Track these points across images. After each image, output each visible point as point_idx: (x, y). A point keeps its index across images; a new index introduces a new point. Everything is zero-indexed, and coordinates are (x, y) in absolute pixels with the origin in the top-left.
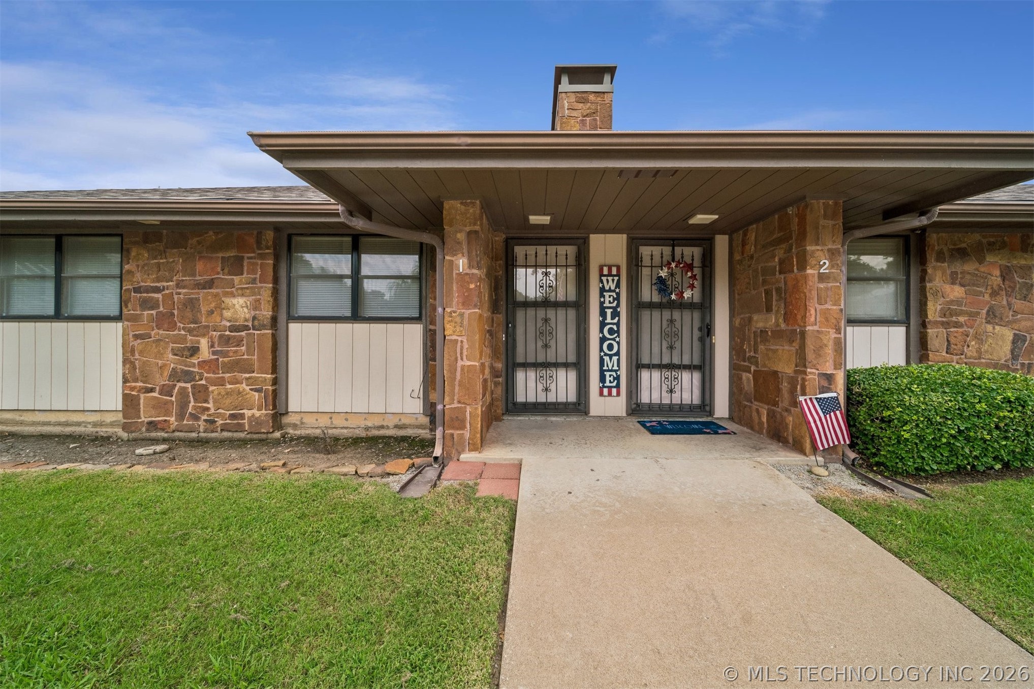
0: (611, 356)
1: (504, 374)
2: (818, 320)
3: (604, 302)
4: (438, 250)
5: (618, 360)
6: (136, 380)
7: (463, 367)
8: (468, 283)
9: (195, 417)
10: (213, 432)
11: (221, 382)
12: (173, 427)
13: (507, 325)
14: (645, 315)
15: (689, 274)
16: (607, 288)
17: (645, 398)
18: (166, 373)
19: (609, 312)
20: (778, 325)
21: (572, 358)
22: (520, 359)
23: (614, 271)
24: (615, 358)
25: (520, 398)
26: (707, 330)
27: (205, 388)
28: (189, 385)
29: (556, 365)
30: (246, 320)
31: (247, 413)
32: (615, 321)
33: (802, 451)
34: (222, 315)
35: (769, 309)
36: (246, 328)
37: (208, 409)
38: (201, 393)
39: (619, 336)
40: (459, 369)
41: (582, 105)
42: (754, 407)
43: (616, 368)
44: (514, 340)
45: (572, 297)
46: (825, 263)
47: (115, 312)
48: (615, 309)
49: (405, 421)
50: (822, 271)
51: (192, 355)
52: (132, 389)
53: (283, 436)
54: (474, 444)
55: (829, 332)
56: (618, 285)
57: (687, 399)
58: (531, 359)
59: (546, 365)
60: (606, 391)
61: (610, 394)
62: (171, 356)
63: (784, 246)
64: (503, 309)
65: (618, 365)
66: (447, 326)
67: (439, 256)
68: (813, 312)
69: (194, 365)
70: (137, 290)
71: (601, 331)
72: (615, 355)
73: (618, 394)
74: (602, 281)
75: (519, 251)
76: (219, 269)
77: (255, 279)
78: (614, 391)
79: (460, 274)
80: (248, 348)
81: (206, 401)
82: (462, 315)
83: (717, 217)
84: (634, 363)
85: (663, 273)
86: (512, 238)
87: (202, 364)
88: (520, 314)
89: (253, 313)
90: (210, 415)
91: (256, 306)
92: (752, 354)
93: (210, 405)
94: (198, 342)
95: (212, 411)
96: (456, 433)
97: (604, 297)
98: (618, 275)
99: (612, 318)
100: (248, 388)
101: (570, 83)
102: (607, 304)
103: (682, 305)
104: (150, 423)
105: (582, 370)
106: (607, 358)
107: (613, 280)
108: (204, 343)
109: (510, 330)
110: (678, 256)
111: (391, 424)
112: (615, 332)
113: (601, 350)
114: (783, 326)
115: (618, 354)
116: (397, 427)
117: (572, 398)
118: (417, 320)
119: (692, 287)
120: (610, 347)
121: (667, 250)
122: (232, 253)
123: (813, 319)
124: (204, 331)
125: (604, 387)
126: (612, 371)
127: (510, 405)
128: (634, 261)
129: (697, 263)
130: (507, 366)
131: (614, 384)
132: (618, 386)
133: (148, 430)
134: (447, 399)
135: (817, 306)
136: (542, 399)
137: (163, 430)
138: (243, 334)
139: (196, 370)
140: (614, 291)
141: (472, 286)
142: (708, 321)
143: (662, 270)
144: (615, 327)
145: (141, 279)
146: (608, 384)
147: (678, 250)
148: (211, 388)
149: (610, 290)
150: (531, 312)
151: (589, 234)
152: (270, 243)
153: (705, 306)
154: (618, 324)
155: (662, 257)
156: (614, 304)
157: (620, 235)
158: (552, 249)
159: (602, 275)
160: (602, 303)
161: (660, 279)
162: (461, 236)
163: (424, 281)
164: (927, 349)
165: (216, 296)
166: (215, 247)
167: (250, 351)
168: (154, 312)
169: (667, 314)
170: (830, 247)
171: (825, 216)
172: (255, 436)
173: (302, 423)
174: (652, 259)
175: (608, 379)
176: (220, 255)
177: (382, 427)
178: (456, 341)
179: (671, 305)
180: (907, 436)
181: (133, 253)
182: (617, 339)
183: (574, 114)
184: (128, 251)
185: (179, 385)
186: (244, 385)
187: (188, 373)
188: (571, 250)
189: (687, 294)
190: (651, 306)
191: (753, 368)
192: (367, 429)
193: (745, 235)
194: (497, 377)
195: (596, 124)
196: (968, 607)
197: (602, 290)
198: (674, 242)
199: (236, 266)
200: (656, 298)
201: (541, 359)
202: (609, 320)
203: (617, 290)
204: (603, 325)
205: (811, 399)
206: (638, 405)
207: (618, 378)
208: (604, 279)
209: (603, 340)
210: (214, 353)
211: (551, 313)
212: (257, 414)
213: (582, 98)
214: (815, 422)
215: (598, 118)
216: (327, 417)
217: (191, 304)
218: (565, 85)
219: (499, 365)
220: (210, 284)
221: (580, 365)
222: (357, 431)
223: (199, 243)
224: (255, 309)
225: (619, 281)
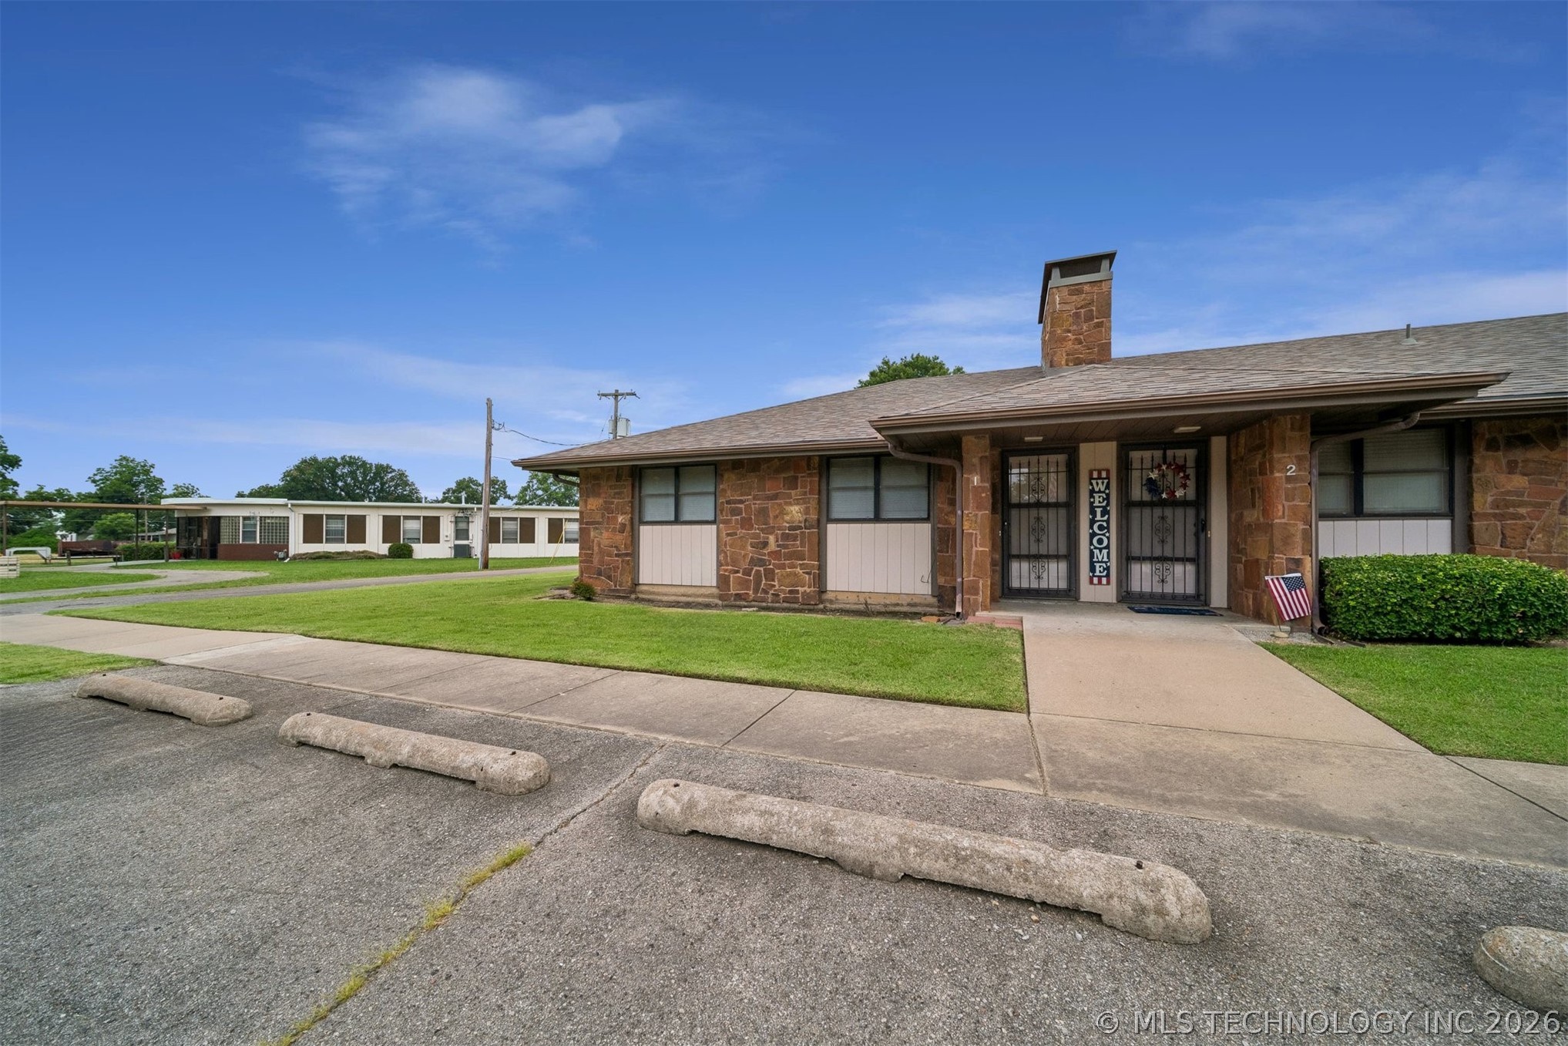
0: (1101, 550)
1: (1000, 564)
2: (1286, 514)
3: (1094, 502)
4: (957, 471)
5: (1108, 553)
6: (727, 565)
7: (977, 552)
8: (981, 493)
9: (765, 592)
10: (777, 602)
11: (783, 567)
12: (751, 598)
13: (1003, 524)
14: (1135, 513)
15: (1182, 475)
16: (1097, 489)
17: (1135, 587)
18: (748, 560)
19: (1099, 511)
20: (1259, 520)
21: (1063, 550)
22: (1014, 551)
23: (1104, 475)
24: (1105, 552)
25: (1015, 584)
26: (1203, 526)
27: (772, 571)
28: (762, 569)
29: (1048, 557)
30: (800, 522)
31: (801, 589)
32: (1106, 518)
33: (1271, 622)
34: (783, 519)
35: (1254, 506)
36: (800, 528)
37: (774, 586)
38: (770, 575)
39: (1108, 532)
40: (974, 553)
41: (1075, 297)
42: (1244, 593)
43: (1105, 559)
44: (1009, 537)
45: (1063, 498)
46: (1291, 468)
47: (711, 518)
48: (1104, 508)
49: (916, 600)
50: (1288, 474)
51: (764, 548)
52: (726, 570)
53: (825, 607)
54: (985, 606)
55: (1297, 524)
56: (1108, 487)
57: (1179, 590)
58: (1024, 552)
59: (1038, 557)
60: (1095, 580)
61: (1100, 582)
62: (750, 548)
63: (1261, 452)
64: (1000, 510)
65: (1108, 557)
66: (965, 523)
67: (958, 475)
68: (1280, 507)
69: (765, 555)
70: (728, 502)
71: (1091, 527)
72: (1105, 548)
73: (1108, 583)
74: (1091, 484)
75: (1012, 460)
76: (782, 485)
77: (806, 492)
78: (1104, 580)
79: (974, 487)
80: (801, 543)
81: (773, 580)
82: (976, 515)
83: (1199, 428)
84: (1124, 556)
85: (1153, 476)
86: (1007, 451)
87: (770, 554)
88: (1014, 513)
89: (804, 517)
90: (775, 590)
91: (807, 511)
92: (1243, 546)
93: (776, 583)
94: (768, 538)
95: (777, 587)
96: (972, 597)
97: (1094, 497)
98: (1108, 478)
99: (1102, 516)
100: (801, 572)
101: (1062, 277)
102: (1096, 504)
103: (1174, 503)
104: (736, 595)
105: (1073, 561)
106: (1096, 552)
107: (1103, 483)
108: (772, 539)
109: (1006, 528)
110: (1169, 459)
111: (904, 603)
112: (1105, 528)
113: (1091, 543)
114: (1262, 520)
115: (1108, 547)
116: (909, 605)
117: (1063, 585)
118: (927, 520)
119: (1184, 486)
120: (1100, 541)
121: (1158, 454)
122: (792, 473)
123: (1280, 513)
124: (770, 530)
125: (1094, 576)
126: (1102, 562)
127: (1006, 590)
128: (1124, 466)
129: (1191, 463)
130: (1003, 557)
131: (1104, 574)
132: (1108, 576)
133: (735, 600)
134: (965, 574)
135: (1284, 502)
136: (1034, 585)
137: (745, 600)
138: (798, 532)
139: (766, 558)
140: (1104, 492)
141: (983, 495)
142: (1202, 516)
143: (1152, 471)
144: (1105, 524)
145: (731, 495)
146: (1097, 573)
147: (1170, 453)
148: (776, 571)
149: (1100, 492)
150: (1024, 512)
151: (1079, 443)
152: (817, 465)
153: (1201, 502)
154: (1108, 521)
155: (1153, 460)
156: (1104, 504)
157: (1111, 443)
158: (1043, 458)
159: (1091, 478)
160: (1091, 504)
161: (1150, 480)
162: (976, 461)
163: (932, 490)
164: (1473, 543)
165: (780, 504)
166: (778, 471)
167: (802, 545)
168: (738, 517)
169: (1158, 512)
170: (1297, 454)
171: (1292, 429)
172: (806, 607)
173: (837, 599)
174: (1142, 463)
175: (1098, 569)
176: (784, 475)
177: (898, 605)
178: (972, 534)
179: (1163, 503)
180: (1352, 603)
181: (726, 476)
182: (1107, 535)
183: (1067, 307)
184: (722, 476)
185: (755, 568)
186: (798, 569)
187: (761, 560)
188: (1062, 458)
189: (1179, 494)
190: (1142, 504)
191: (1244, 559)
192: (886, 605)
193: (1238, 438)
194: (995, 565)
195: (1092, 315)
196: (1296, 668)
197: (1092, 492)
198: (1164, 446)
199: (792, 483)
200: (1147, 497)
201: (1034, 551)
202: (1098, 517)
203: (1107, 491)
204: (1092, 522)
205: (1277, 579)
206: (1128, 593)
207: (1108, 569)
208: (1094, 482)
209: (1093, 535)
210: (778, 546)
211: (1043, 513)
212: (808, 590)
213: (1076, 290)
214: (1280, 596)
215: (1094, 308)
216: (855, 595)
217: (763, 512)
218: (1056, 279)
219: (997, 556)
220: (775, 497)
221: (1071, 556)
222: (878, 607)
223: (768, 468)
224: (806, 514)
225: (1108, 483)
